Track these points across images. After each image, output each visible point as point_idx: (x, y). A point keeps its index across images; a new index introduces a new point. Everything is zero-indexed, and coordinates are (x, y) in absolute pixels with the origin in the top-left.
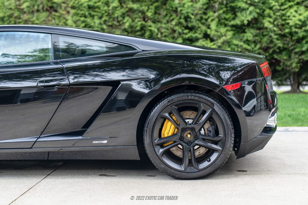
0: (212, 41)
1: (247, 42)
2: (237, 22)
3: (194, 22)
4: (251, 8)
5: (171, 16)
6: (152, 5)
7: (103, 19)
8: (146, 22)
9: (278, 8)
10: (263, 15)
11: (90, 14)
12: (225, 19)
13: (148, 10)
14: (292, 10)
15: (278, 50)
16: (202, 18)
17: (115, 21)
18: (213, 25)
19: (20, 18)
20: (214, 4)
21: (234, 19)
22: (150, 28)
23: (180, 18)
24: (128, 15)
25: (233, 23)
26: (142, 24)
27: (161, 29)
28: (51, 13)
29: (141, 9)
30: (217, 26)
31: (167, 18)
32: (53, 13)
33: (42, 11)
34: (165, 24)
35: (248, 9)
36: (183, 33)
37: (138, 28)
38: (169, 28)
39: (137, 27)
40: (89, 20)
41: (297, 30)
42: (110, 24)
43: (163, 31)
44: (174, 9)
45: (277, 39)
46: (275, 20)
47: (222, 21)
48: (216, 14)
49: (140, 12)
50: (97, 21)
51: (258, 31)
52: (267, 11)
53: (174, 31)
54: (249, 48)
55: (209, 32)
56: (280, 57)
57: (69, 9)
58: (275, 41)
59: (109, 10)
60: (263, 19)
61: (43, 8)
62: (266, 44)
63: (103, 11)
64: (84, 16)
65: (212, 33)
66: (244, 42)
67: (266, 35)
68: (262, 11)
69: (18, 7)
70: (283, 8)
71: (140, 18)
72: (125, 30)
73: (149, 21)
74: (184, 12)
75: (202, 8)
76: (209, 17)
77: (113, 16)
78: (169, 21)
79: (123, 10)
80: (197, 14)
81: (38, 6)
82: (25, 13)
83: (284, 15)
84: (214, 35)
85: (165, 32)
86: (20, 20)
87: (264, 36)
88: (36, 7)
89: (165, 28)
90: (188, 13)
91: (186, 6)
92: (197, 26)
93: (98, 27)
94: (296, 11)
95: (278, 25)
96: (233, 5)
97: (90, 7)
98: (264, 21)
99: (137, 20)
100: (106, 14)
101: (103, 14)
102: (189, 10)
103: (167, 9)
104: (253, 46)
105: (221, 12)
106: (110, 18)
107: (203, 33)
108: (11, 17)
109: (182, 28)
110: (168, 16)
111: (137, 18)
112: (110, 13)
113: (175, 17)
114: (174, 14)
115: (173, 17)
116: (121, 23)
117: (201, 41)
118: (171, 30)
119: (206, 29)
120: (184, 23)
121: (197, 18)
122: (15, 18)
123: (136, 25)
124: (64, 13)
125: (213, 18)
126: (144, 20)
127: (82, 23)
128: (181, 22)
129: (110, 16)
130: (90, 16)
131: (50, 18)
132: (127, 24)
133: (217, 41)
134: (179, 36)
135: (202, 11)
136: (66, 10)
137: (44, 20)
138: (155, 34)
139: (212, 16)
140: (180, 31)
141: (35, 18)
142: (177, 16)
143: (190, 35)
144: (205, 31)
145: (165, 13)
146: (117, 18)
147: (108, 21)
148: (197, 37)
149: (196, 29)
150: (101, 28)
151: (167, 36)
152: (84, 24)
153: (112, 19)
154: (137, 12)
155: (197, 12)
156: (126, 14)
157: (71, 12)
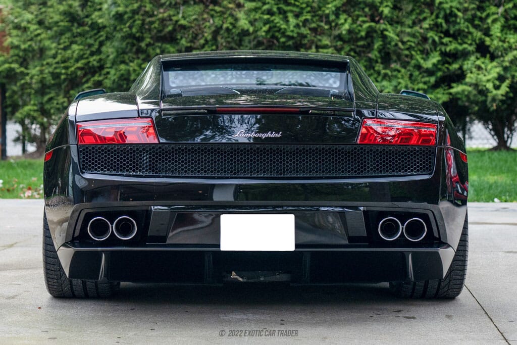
0: (493, 58)
3: (463, 25)
5: (422, 12)
7: (302, 18)
8: (378, 22)
11: (279, 9)
12: (516, 18)
13: (381, 3)
16: (474, 16)
17: (322, 21)
18: (496, 29)
19: (152, 15)
22: (385, 34)
23: (437, 17)
24: (344, 11)
26: (370, 27)
27: (402, 35)
28: (207, 6)
30: (502, 31)
31: (413, 17)
32: (211, 7)
33: (191, 2)
34: (410, 27)
36: (442, 43)
37: (363, 34)
38: (418, 34)
39: (360, 31)
40: (277, 19)
42: (313, 25)
43: (405, 39)
47: (512, 22)
48: (501, 10)
49: (368, 5)
50: (292, 21)
53: (425, 39)
55: (488, 41)
57: (242, 1)
63: (301, 4)
64: (266, 12)
65: (494, 43)
71: (366, 16)
72: (340, 37)
73: (382, 21)
74: (445, 6)
76: (488, 16)
77: (320, 12)
78: (416, 21)
80: (466, 10)
82: (162, 5)
84: (497, 48)
85: (408, 41)
86: (153, 19)
89: (409, 34)
90: (451, 7)
92: (466, 30)
93: (292, 31)
99: (361, 19)
100: (309, 9)
101: (302, 9)
102: (454, 4)
105: (510, 5)
106: (313, 16)
107: (476, 44)
108: (138, 13)
109: (439, 34)
110: (415, 13)
111: (361, 16)
112: (315, 8)
113: (429, 15)
114: (426, 10)
115: (425, 15)
116: (333, 24)
117: (473, 58)
118: (420, 38)
119: (483, 37)
120: (444, 25)
121: (466, 17)
122: (143, 15)
123: (360, 28)
124: (231, 6)
125: (495, 16)
126: (373, 20)
127: (265, 24)
128: (439, 23)
129: (314, 12)
130: (280, 13)
131: (205, 16)
132: (347, 26)
133: (502, 59)
134: (433, 48)
135: (475, 4)
136: (235, 2)
137: (195, 19)
138: (393, 43)
139: (494, 14)
140: (437, 39)
141: (180, 15)
142: (432, 13)
143: (452, 47)
144: (480, 39)
145: (410, 7)
146: (327, 16)
147: (310, 21)
148: (467, 50)
149: (464, 36)
150: (298, 33)
151: (414, 48)
152: (267, 26)
153: (317, 18)
154: (362, 6)
155: (466, 5)
156: (341, 9)
157: (246, 5)
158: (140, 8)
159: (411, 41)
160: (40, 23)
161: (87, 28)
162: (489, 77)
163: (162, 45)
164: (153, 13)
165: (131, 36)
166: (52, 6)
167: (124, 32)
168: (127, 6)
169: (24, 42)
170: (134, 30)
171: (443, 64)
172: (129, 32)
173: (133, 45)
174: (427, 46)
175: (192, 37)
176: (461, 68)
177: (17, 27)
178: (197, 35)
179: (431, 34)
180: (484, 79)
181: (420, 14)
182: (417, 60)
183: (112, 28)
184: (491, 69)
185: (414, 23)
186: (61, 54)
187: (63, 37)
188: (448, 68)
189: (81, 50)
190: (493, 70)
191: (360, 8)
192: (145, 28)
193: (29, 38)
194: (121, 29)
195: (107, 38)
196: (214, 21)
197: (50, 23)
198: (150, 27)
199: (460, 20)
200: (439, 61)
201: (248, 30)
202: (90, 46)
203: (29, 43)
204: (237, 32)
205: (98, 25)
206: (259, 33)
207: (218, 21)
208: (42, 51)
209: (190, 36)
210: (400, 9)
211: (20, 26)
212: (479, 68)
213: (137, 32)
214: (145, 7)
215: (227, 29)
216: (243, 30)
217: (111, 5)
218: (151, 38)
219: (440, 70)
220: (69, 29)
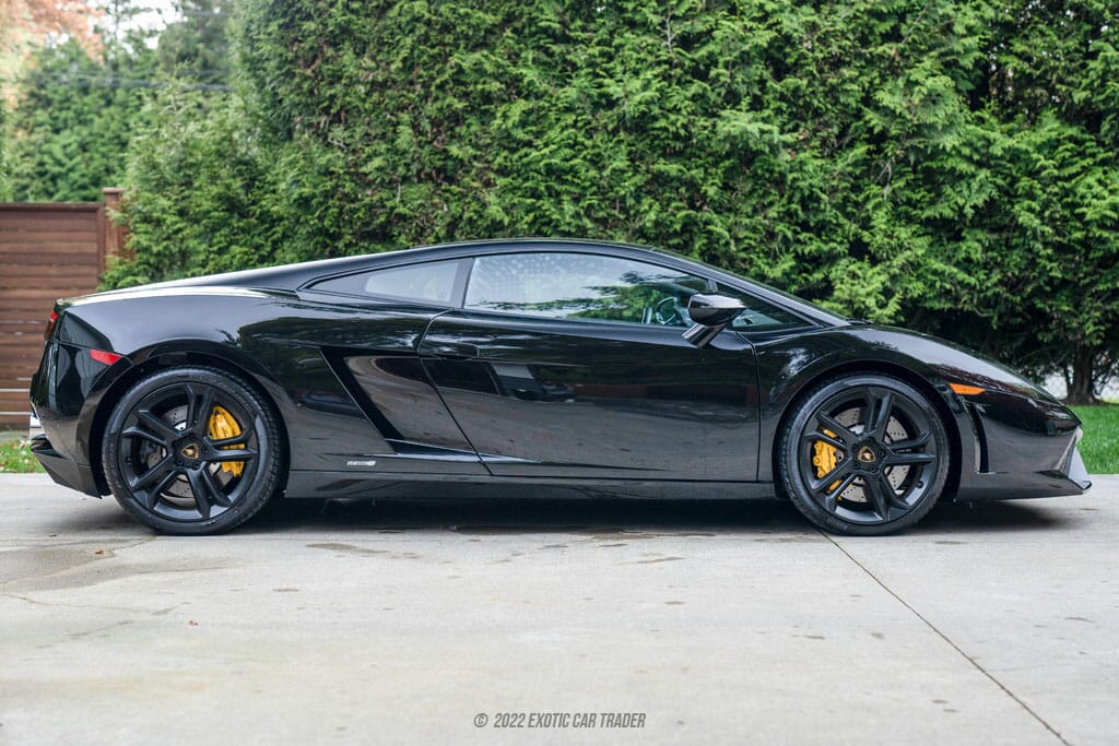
0: (874, 261)
1: (967, 264)
2: (944, 210)
3: (830, 214)
4: (983, 174)
5: (767, 194)
6: (715, 164)
7: (585, 204)
8: (699, 209)
9: (1056, 172)
10: (1012, 193)
11: (548, 188)
12: (909, 202)
13: (704, 180)
14: (1091, 180)
15: (1048, 289)
16: (846, 199)
17: (614, 208)
18: (880, 219)
19: (355, 200)
20: (881, 162)
21: (932, 203)
22: (710, 227)
23: (790, 201)
24: (649, 193)
25: (929, 213)
26: (687, 216)
27: (736, 229)
28: (438, 186)
29: (688, 175)
30: (888, 221)
31: (754, 201)
32: (445, 186)
33: (416, 180)
34: (749, 217)
35: (973, 176)
36: (798, 241)
37: (678, 227)
38: (760, 228)
39: (672, 222)
40: (547, 204)
41: (1106, 234)
42: (601, 214)
43: (741, 235)
44: (776, 175)
45: (1049, 258)
46: (1046, 205)
47: (903, 208)
48: (887, 191)
49: (683, 183)
50: (569, 208)
51: (996, 236)
52: (1024, 182)
53: (771, 235)
54: (972, 280)
55: (866, 236)
56: (1051, 307)
57: (492, 175)
58: (1043, 262)
59: (601, 178)
60: (1012, 204)
61: (419, 172)
62: (1017, 273)
63: (583, 181)
64: (529, 194)
65: (875, 240)
66: (957, 265)
67: (1017, 246)
68: (1008, 180)
69: (352, 170)
70: (1066, 172)
71: (681, 200)
72: (641, 233)
73: (705, 208)
74: (801, 184)
75: (850, 174)
76: (867, 199)
77: (611, 194)
78: (758, 207)
79: (639, 179)
80: (834, 190)
81: (407, 165)
82: (369, 184)
83: (1067, 192)
84: (880, 247)
85: (746, 237)
86: (356, 205)
87: (1010, 248)
88: (401, 170)
89: (747, 227)
91: (810, 168)
92: (834, 221)
93: (569, 224)
94: (1100, 182)
95: (1052, 219)
96: (934, 165)
97: (550, 171)
98: (1017, 207)
99: (674, 204)
100: (595, 188)
101: (584, 188)
102: (815, 181)
103: (755, 176)
104: (982, 277)
105: (901, 183)
106: (601, 200)
107: (849, 241)
108: (332, 197)
109: (793, 228)
110: (755, 195)
111: (674, 199)
112: (604, 188)
113: (778, 198)
114: (773, 191)
115: (771, 198)
116: (632, 212)
117: (844, 262)
118: (764, 233)
119: (860, 231)
120: (800, 212)
121: (834, 202)
122: (340, 199)
123: (672, 218)
124: (475, 184)
125: (880, 199)
126: (692, 206)
127: (527, 212)
128: (792, 210)
129: (603, 194)
130: (550, 195)
131: (436, 200)
132: (652, 216)
133: (888, 263)
134: (784, 249)
135: (848, 182)
136: (481, 179)
137: (421, 205)
138: (722, 242)
139: (875, 196)
140: (789, 234)
141: (398, 199)
142: (782, 196)
143: (814, 246)
144: (855, 235)
145: (748, 186)
146: (623, 199)
147: (597, 207)
148: (835, 252)
149: (831, 230)
150: (578, 226)
151: (754, 248)
152: (532, 215)
153: (607, 203)
154: (675, 184)
155: (835, 183)
156: (644, 190)
157: (498, 182)
158: (336, 187)
159: (751, 239)
160: (182, 213)
161: (253, 220)
162: (870, 289)
163: (369, 244)
164: (357, 196)
165: (323, 231)
166: (199, 188)
167: (311, 227)
168: (315, 186)
169: (157, 243)
170: (327, 223)
171: (800, 273)
172: (320, 226)
173: (325, 246)
174: (774, 246)
175: (416, 232)
176: (826, 279)
177: (146, 219)
178: (423, 230)
179: (780, 227)
180: (862, 291)
181: (763, 196)
182: (759, 267)
183: (292, 220)
184: (871, 277)
185: (755, 211)
186: (213, 259)
187: (218, 234)
188: (806, 279)
189: (246, 253)
190: (876, 279)
191: (672, 187)
192: (343, 219)
193: (164, 236)
194: (307, 221)
195: (285, 236)
196: (448, 207)
197: (196, 214)
198: (351, 217)
199: (825, 204)
200: (792, 268)
201: (501, 222)
202: (258, 247)
203: (165, 244)
204: (485, 225)
205: (272, 216)
206: (518, 226)
207: (455, 208)
208: (185, 254)
209: (413, 231)
210: (734, 190)
211: (151, 217)
212: (854, 276)
213: (331, 226)
214: (344, 186)
215: (470, 219)
216: (493, 221)
217: (292, 185)
218: (353, 234)
219: (794, 281)
220: (224, 223)
